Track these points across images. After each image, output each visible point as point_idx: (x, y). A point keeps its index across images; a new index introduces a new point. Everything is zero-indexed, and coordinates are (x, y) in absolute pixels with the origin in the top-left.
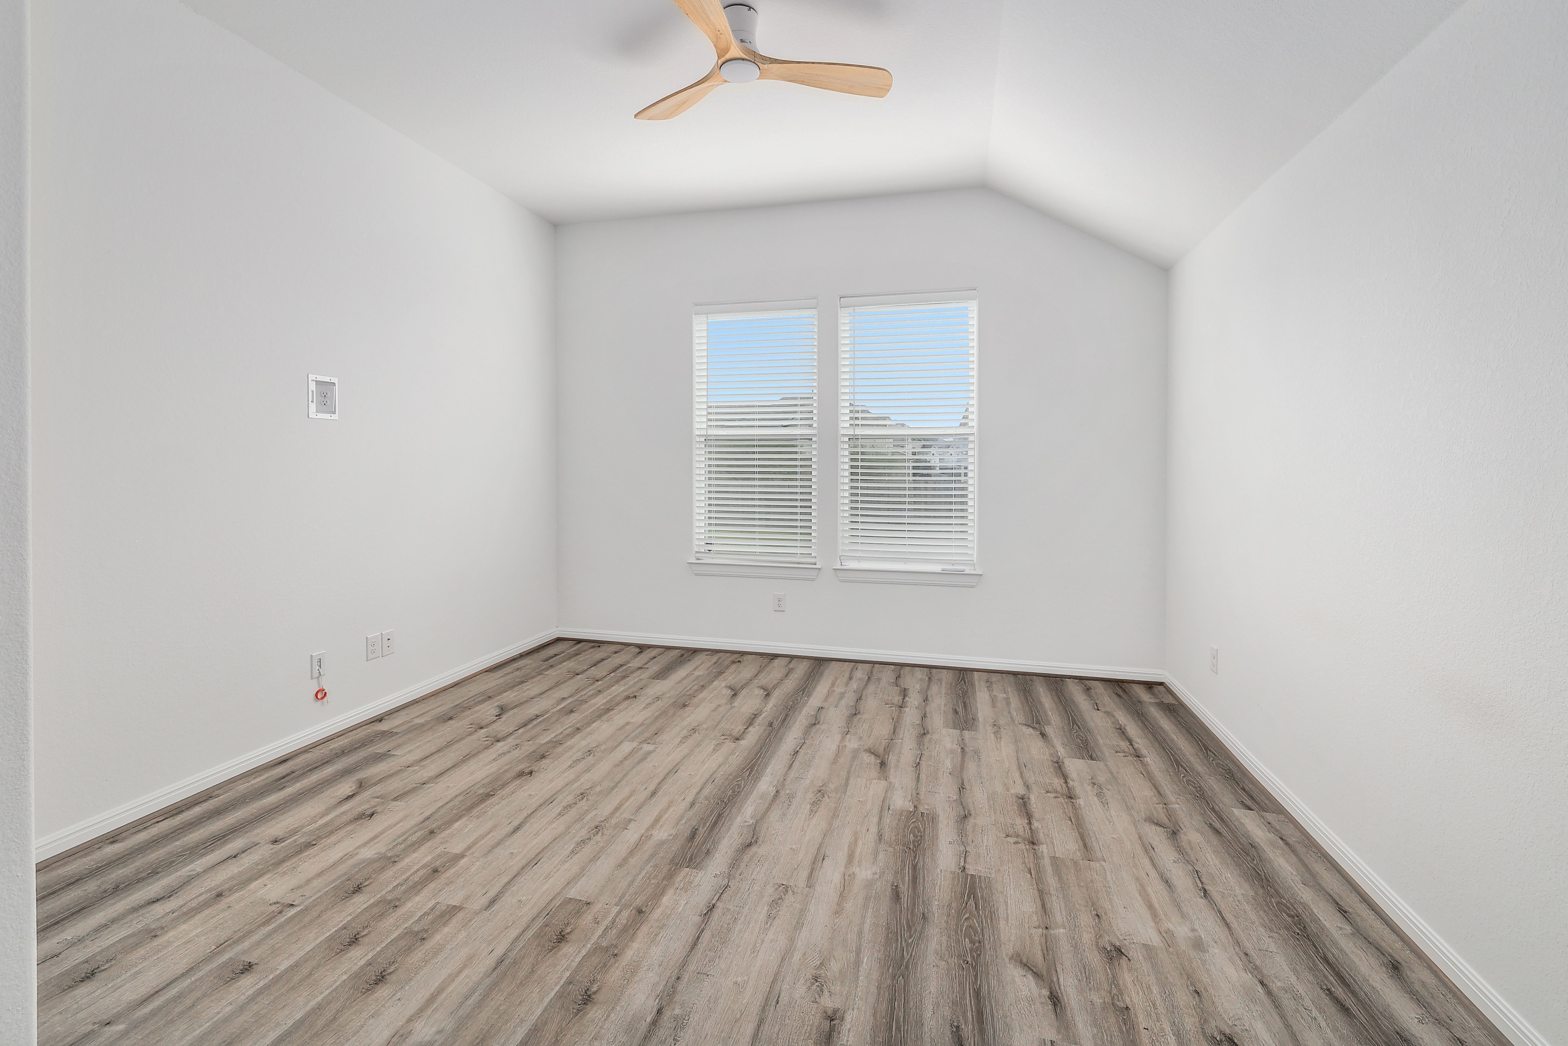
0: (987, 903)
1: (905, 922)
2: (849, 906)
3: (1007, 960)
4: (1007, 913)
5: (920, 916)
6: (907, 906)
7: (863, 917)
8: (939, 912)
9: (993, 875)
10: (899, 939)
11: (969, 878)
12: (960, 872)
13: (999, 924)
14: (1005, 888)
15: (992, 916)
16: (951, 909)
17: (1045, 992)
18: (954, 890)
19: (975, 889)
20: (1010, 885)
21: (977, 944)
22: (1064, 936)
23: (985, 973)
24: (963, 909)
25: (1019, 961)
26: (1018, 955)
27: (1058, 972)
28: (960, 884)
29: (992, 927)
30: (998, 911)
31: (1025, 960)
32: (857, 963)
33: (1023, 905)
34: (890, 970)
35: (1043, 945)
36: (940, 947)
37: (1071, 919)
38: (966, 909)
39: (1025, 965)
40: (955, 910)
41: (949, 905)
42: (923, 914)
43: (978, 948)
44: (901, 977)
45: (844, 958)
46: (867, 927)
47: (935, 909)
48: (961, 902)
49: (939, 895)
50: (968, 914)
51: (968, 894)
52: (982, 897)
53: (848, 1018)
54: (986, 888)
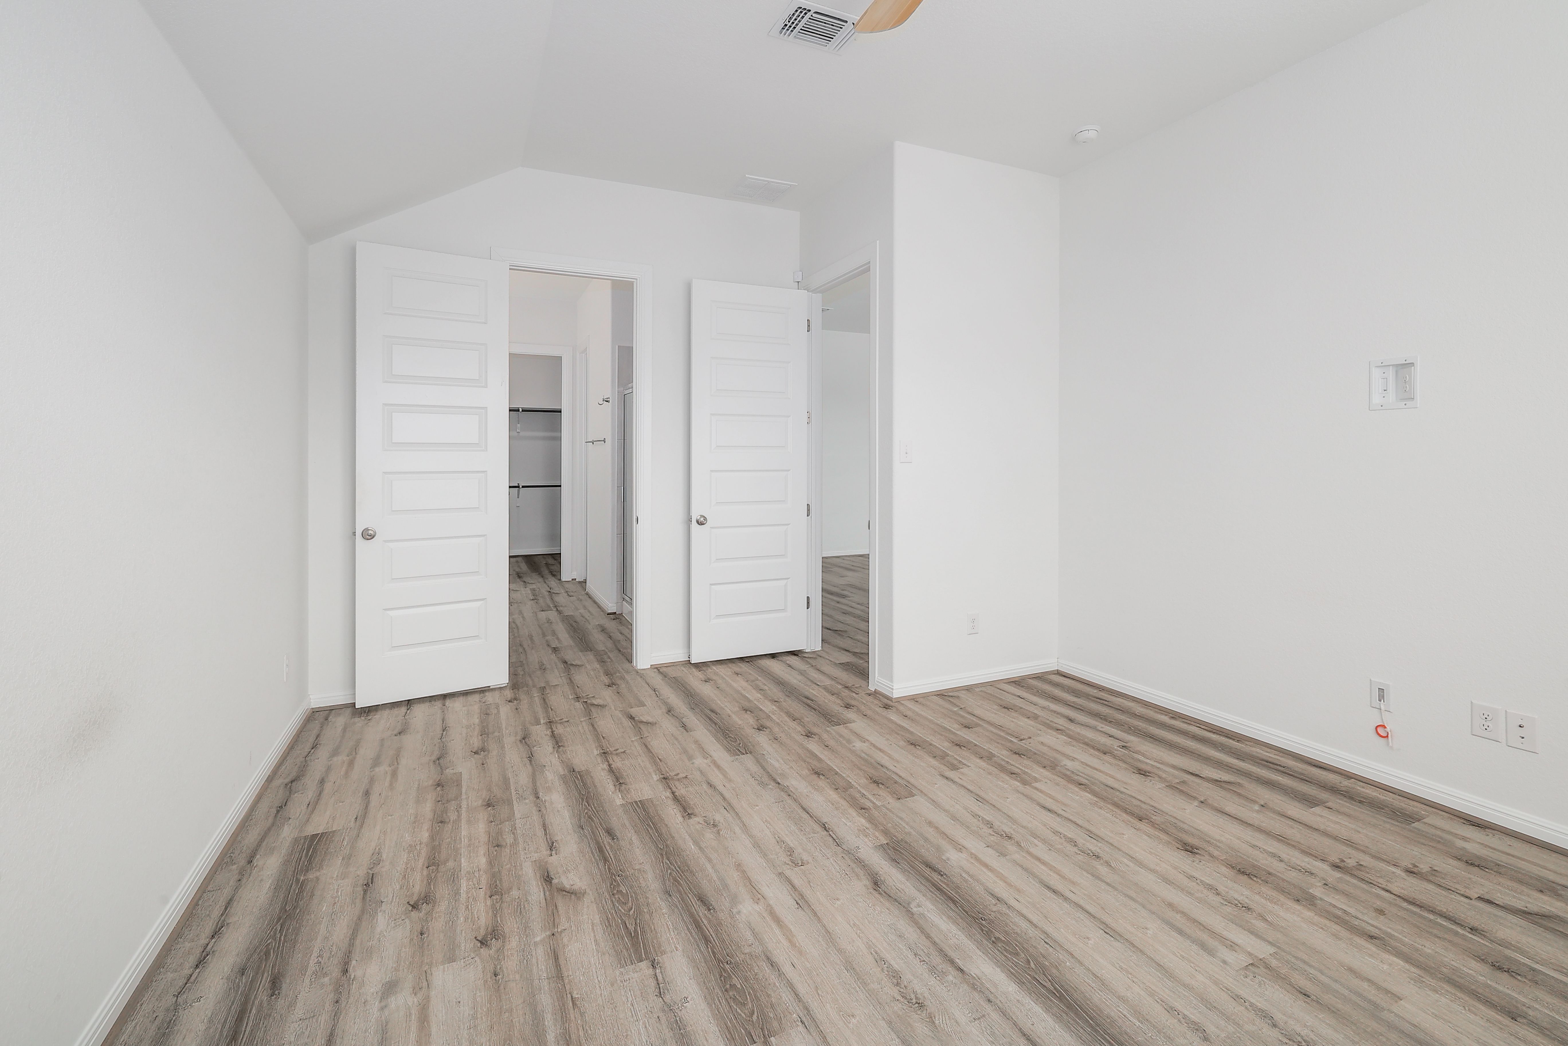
0: (615, 934)
1: (682, 882)
2: (736, 875)
3: (588, 891)
4: (594, 932)
5: (672, 893)
6: (688, 896)
7: (716, 871)
8: (658, 904)
9: (618, 973)
10: (678, 869)
11: (644, 956)
12: (656, 958)
13: (600, 918)
14: (601, 961)
15: (608, 923)
16: (648, 912)
17: (555, 881)
18: (654, 932)
19: (633, 945)
20: (596, 968)
21: (615, 892)
22: (537, 934)
23: (603, 875)
24: (637, 916)
25: (577, 894)
26: (579, 899)
27: (544, 900)
28: (650, 942)
29: (605, 912)
30: (604, 930)
31: (573, 896)
32: (696, 843)
33: (579, 949)
34: (671, 848)
35: (557, 916)
36: (644, 876)
37: (527, 956)
38: (634, 918)
39: (572, 893)
40: (644, 912)
41: (651, 914)
42: (670, 896)
43: (614, 889)
44: (662, 848)
45: (707, 842)
46: (708, 866)
47: (663, 904)
48: (641, 923)
49: (665, 920)
50: (631, 914)
51: (638, 935)
52: (623, 938)
53: (681, 819)
54: (621, 951)
